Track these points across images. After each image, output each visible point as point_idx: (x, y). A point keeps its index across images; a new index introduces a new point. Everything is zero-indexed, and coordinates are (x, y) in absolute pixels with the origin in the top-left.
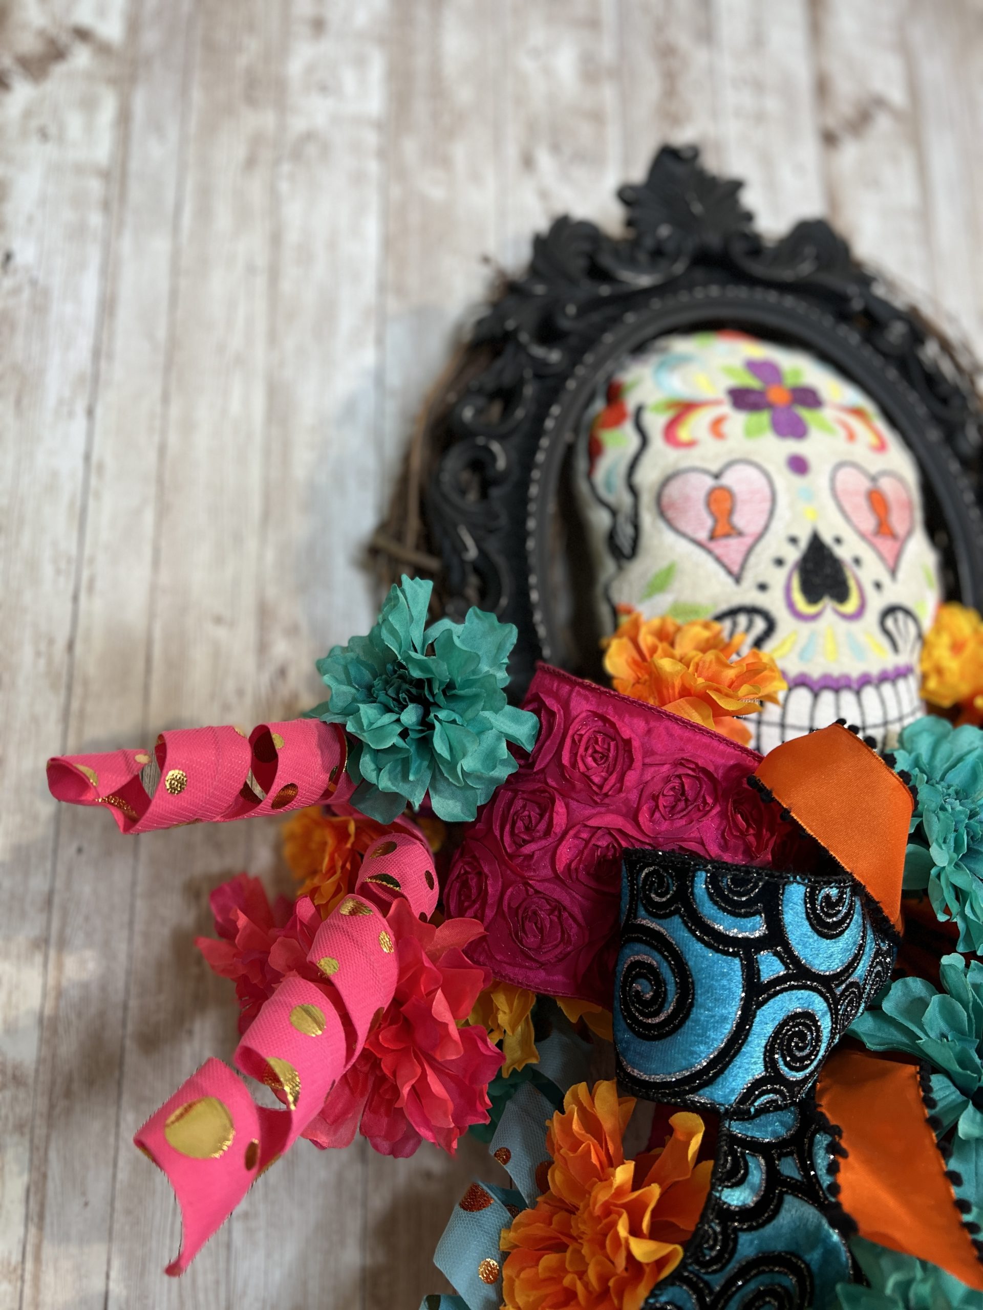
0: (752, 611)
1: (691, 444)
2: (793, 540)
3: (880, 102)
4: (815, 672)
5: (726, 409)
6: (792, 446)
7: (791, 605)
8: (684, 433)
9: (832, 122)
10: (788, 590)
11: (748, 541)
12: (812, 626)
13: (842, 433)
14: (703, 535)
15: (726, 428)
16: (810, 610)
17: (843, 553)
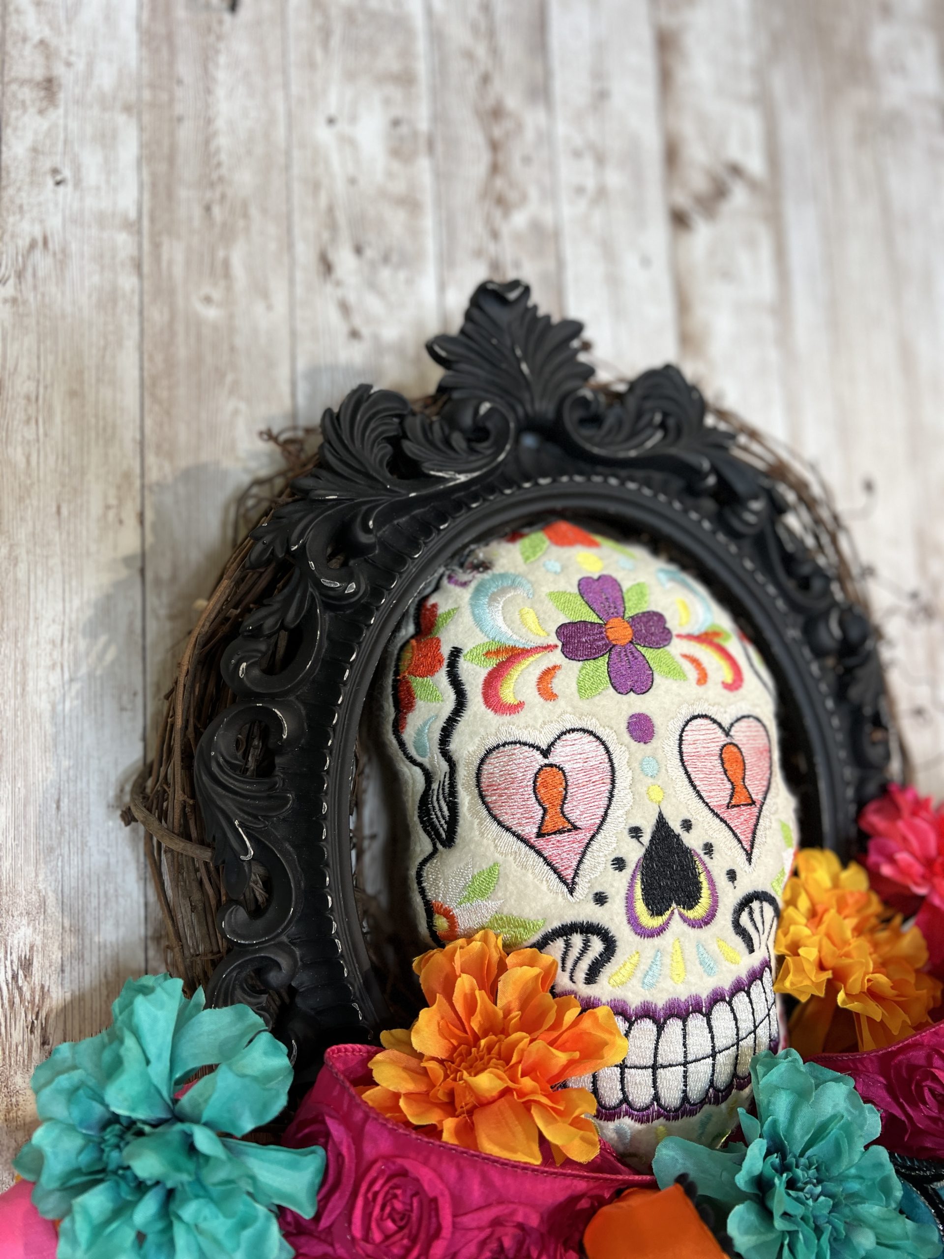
0: (589, 929)
1: (515, 708)
2: (636, 832)
3: (736, 170)
4: (660, 1001)
5: (557, 657)
6: (635, 703)
7: (633, 921)
8: (508, 693)
9: (682, 200)
10: (630, 900)
11: (584, 836)
12: (656, 941)
13: (692, 673)
14: (530, 831)
15: (558, 684)
16: (656, 922)
17: (692, 841)
